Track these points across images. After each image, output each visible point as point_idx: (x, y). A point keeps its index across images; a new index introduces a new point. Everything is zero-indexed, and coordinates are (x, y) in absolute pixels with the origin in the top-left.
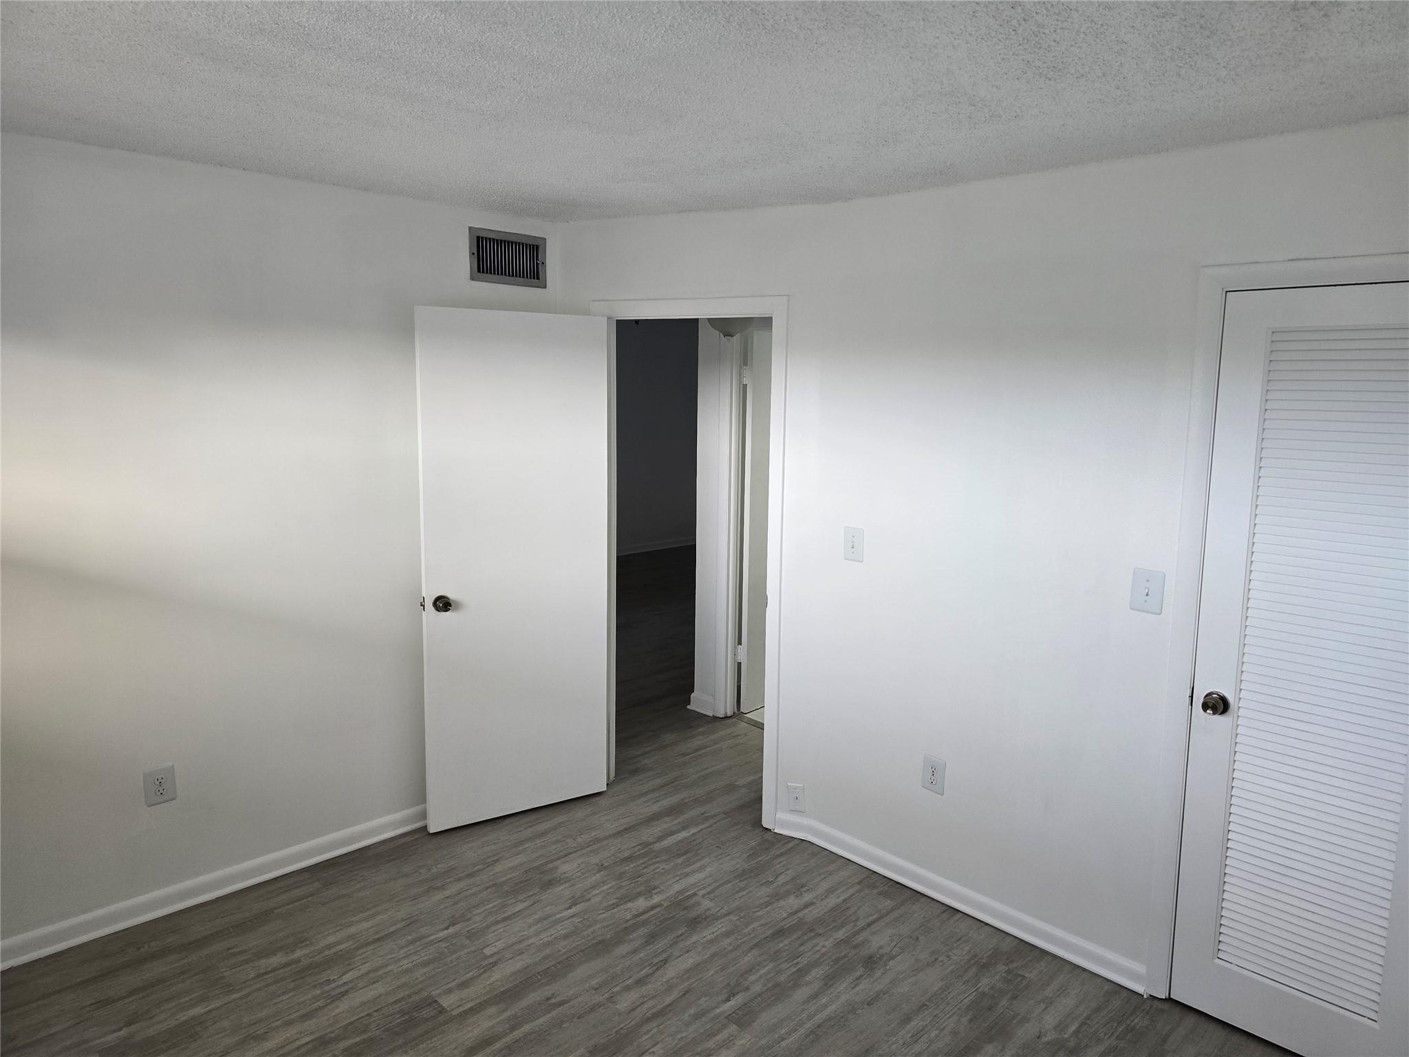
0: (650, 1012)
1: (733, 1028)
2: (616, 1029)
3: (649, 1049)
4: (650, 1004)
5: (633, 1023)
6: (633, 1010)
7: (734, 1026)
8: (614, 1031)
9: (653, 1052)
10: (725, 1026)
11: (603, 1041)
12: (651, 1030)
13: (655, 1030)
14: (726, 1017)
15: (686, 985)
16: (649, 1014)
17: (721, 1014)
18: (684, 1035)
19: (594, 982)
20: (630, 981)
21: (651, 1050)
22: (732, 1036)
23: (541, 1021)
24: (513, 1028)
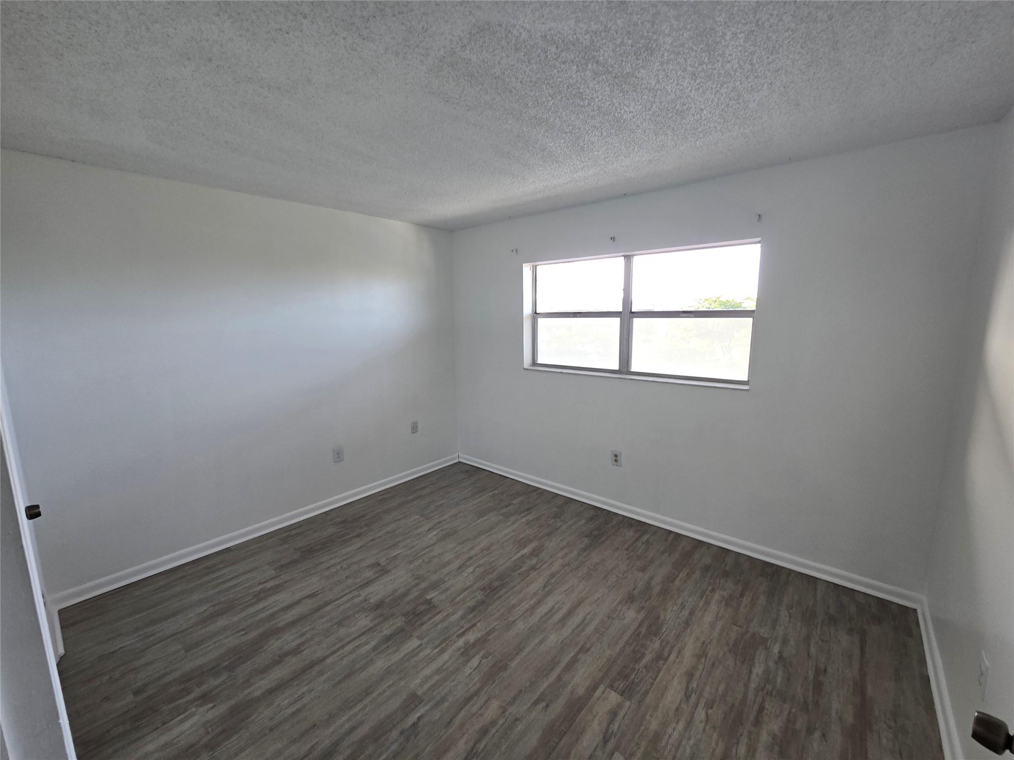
0: (475, 700)
1: (419, 693)
2: (495, 683)
3: (474, 671)
4: (475, 709)
5: (485, 690)
6: (486, 701)
7: (419, 694)
8: (497, 682)
9: (471, 669)
10: (425, 693)
11: (502, 674)
12: (474, 685)
13: (471, 685)
14: (422, 701)
15: (450, 731)
16: (475, 698)
17: (426, 705)
18: (453, 684)
19: (520, 727)
20: (493, 731)
21: (472, 670)
22: (422, 685)
23: (546, 684)
24: (559, 678)
